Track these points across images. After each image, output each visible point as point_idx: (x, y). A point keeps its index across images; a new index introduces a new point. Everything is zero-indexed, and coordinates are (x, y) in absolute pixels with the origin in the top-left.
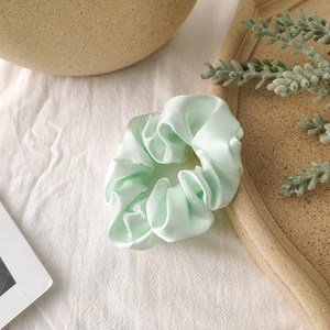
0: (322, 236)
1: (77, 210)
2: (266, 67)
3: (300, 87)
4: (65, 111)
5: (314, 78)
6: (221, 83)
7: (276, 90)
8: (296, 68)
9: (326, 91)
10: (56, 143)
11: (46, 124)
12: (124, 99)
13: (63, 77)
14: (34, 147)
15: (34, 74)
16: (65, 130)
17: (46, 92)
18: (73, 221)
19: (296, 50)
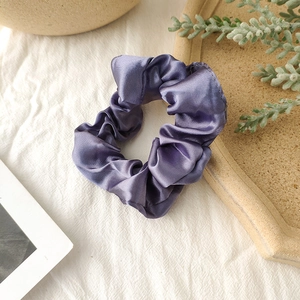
0: (271, 168)
1: (56, 155)
2: (225, 22)
3: (255, 37)
4: (43, 67)
5: (267, 30)
6: (186, 35)
7: (234, 38)
8: (252, 20)
9: (277, 43)
10: (35, 96)
11: (26, 79)
12: (98, 55)
13: (41, 37)
14: (16, 99)
15: (14, 33)
16: (43, 83)
17: (25, 51)
18: (53, 164)
19: (253, 8)
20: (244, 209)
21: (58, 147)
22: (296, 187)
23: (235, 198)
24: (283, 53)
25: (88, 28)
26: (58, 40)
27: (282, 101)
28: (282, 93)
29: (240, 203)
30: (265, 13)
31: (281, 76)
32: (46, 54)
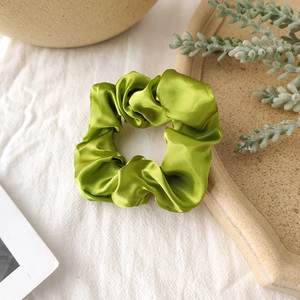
0: (271, 190)
1: (47, 167)
2: (227, 42)
3: (257, 56)
4: (40, 77)
5: (270, 49)
6: (187, 53)
7: (236, 56)
8: (255, 39)
9: (279, 64)
10: (30, 106)
11: (22, 89)
12: (97, 69)
13: (41, 48)
14: (9, 109)
15: (13, 43)
16: (39, 95)
17: (23, 60)
18: (43, 177)
19: (254, 29)
20: (243, 232)
21: (50, 159)
22: (296, 211)
23: (234, 220)
24: (284, 75)
25: (89, 42)
26: (58, 52)
27: (283, 122)
28: (283, 115)
29: (238, 226)
30: (267, 34)
31: (283, 96)
32: (44, 65)
